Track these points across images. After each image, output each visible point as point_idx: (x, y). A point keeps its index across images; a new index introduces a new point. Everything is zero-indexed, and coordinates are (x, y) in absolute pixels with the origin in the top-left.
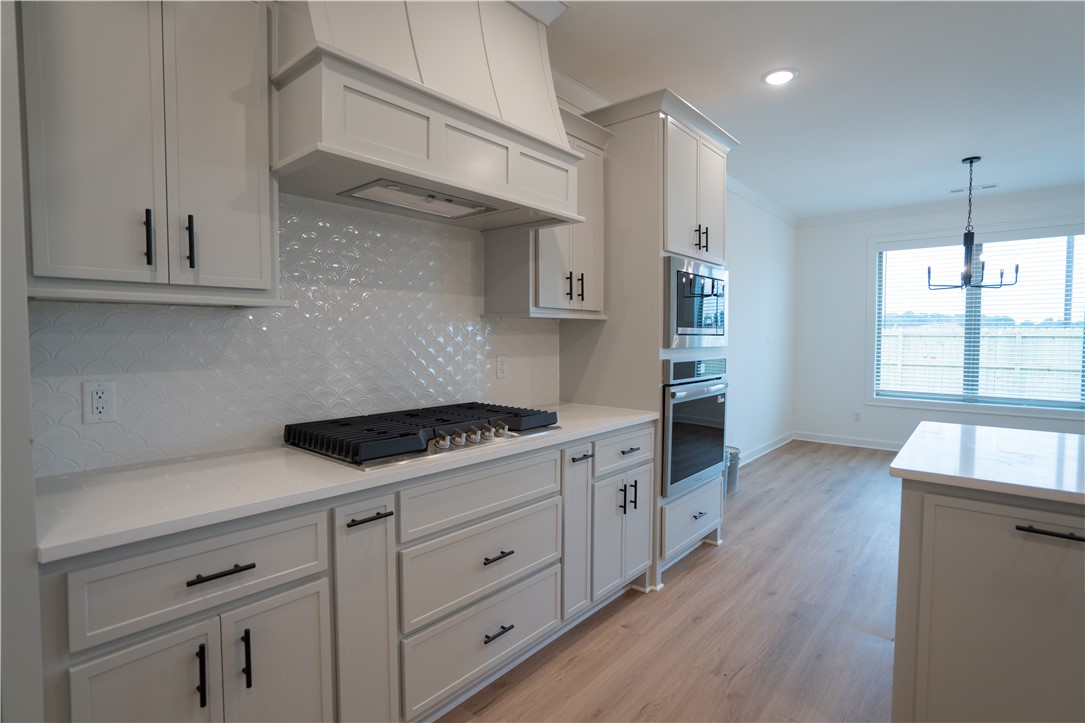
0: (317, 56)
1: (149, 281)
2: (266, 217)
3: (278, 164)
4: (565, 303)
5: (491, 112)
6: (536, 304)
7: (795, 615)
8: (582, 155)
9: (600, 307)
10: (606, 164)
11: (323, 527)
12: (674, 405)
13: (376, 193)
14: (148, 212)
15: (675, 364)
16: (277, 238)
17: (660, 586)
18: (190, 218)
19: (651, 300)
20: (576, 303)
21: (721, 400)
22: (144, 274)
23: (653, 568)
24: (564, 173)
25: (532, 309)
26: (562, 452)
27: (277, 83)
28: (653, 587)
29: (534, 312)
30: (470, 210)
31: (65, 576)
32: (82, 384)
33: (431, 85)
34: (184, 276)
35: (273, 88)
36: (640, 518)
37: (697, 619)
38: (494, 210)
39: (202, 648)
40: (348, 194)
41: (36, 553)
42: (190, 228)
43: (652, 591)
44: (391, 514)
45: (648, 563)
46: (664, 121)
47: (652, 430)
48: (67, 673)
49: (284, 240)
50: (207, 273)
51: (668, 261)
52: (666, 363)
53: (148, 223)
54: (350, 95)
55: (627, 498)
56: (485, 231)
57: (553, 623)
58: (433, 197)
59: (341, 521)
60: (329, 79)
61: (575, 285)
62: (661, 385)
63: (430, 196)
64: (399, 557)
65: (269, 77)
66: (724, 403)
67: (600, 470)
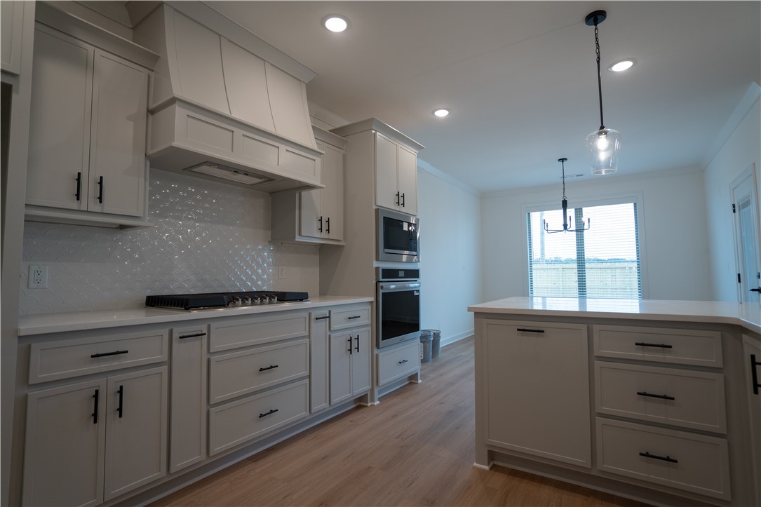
0: (174, 100)
1: (76, 209)
2: (142, 180)
3: (150, 152)
4: (318, 234)
5: (271, 129)
6: (300, 234)
7: (451, 412)
8: (324, 152)
9: (341, 238)
10: (344, 157)
11: (166, 338)
12: (383, 293)
13: (204, 169)
14: (79, 174)
15: (383, 270)
16: (147, 191)
17: (377, 403)
18: (101, 178)
19: (368, 234)
20: (324, 235)
21: (416, 294)
22: (74, 205)
23: (372, 390)
24: (313, 161)
25: (297, 236)
26: (310, 314)
27: (151, 112)
28: (373, 403)
29: (298, 239)
30: (259, 180)
31: (30, 346)
32: (29, 267)
33: (235, 115)
34: (96, 207)
35: (149, 114)
36: (362, 358)
37: (394, 417)
38: (273, 180)
39: (97, 392)
40: (189, 169)
41: (17, 331)
42: (101, 183)
43: (372, 405)
44: (205, 334)
45: (369, 387)
46: (375, 134)
47: (370, 307)
48: (26, 396)
49: (151, 194)
50: (108, 206)
51: (377, 211)
52: (377, 269)
53: (79, 180)
54: (189, 119)
55: (352, 345)
56: (272, 193)
57: (304, 414)
58: (237, 172)
59: (176, 335)
60: (179, 112)
61: (324, 224)
62: (374, 282)
63: (235, 172)
64: (209, 361)
65: (147, 108)
66: (418, 296)
67: (334, 327)
